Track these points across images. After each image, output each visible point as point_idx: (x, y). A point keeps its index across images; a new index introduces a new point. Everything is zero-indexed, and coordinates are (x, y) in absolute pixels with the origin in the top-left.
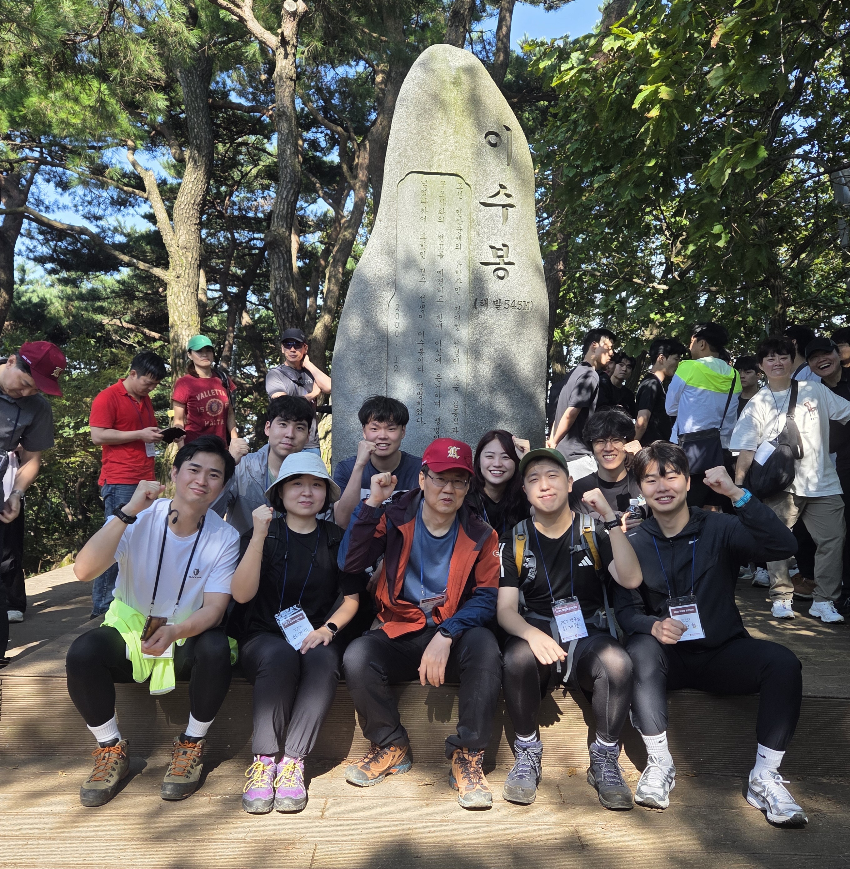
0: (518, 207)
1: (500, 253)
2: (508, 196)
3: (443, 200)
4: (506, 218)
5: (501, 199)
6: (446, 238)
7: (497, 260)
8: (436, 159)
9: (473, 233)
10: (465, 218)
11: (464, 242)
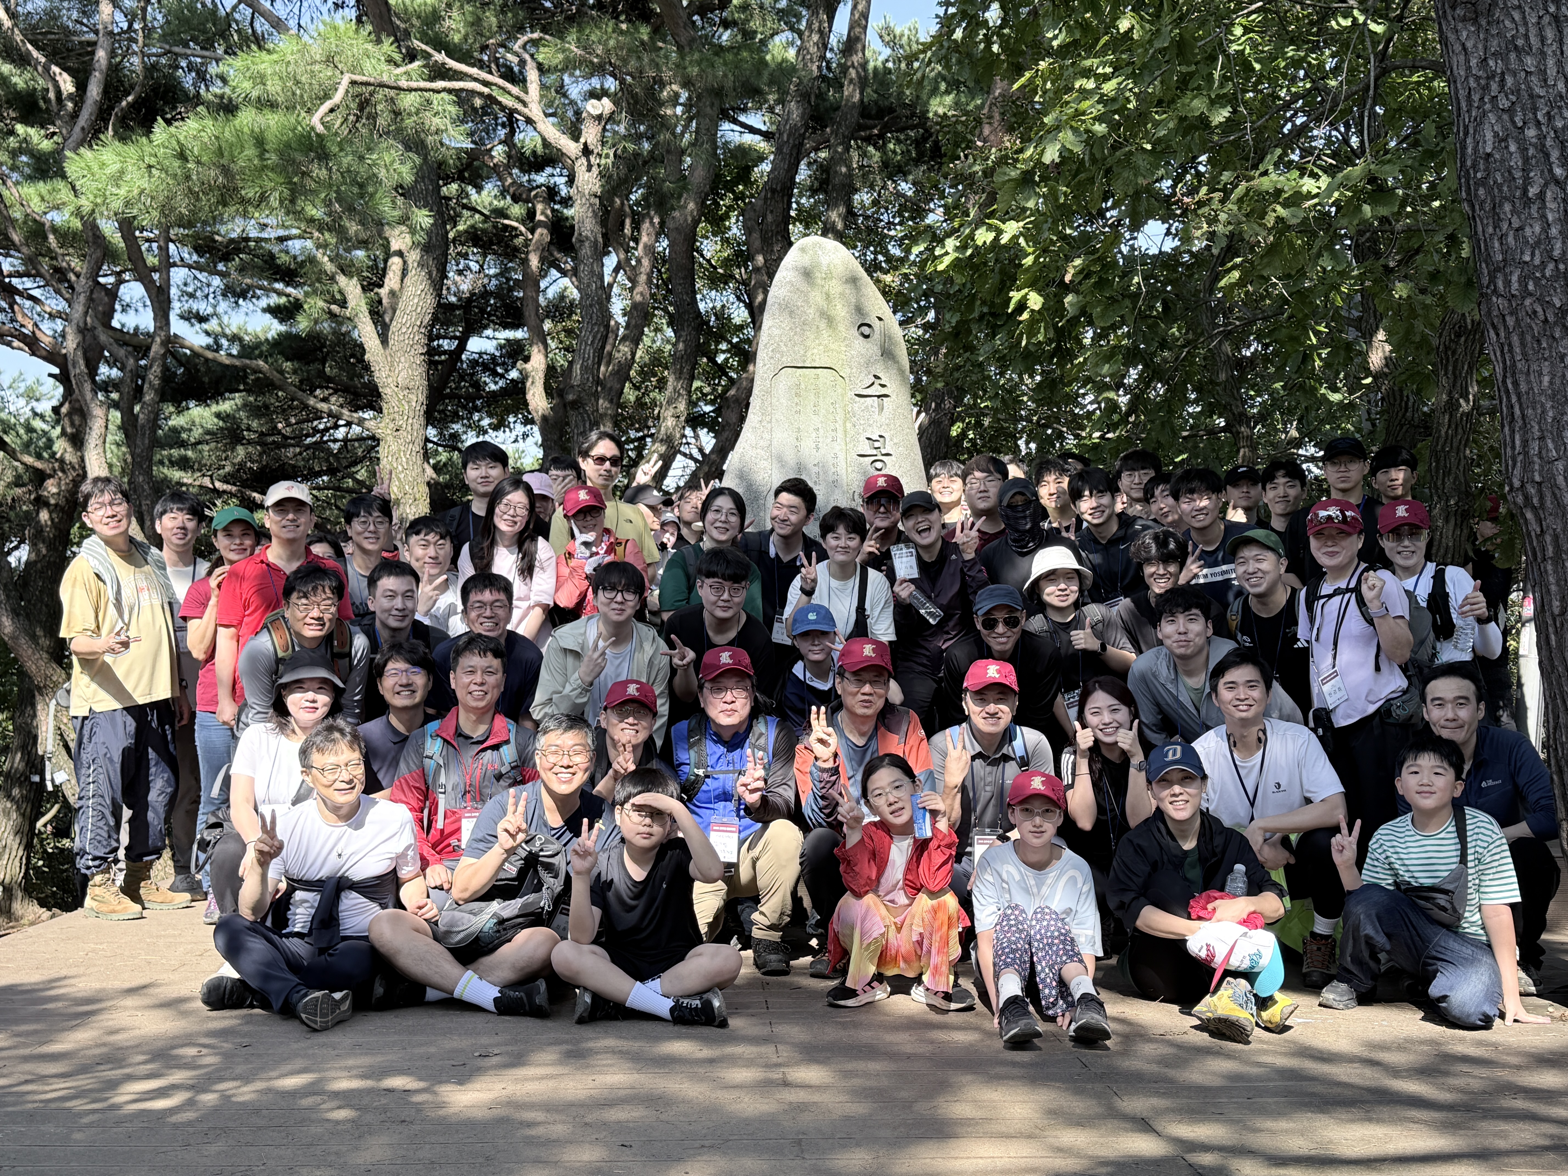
0: (893, 397)
1: (877, 445)
2: (883, 386)
3: (817, 395)
4: (881, 408)
5: (876, 390)
6: (821, 431)
7: (874, 452)
8: (809, 354)
9: (849, 425)
10: (839, 410)
11: (840, 434)
